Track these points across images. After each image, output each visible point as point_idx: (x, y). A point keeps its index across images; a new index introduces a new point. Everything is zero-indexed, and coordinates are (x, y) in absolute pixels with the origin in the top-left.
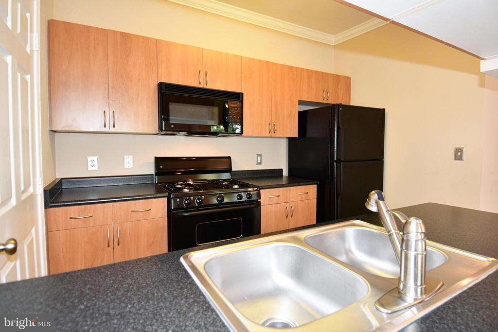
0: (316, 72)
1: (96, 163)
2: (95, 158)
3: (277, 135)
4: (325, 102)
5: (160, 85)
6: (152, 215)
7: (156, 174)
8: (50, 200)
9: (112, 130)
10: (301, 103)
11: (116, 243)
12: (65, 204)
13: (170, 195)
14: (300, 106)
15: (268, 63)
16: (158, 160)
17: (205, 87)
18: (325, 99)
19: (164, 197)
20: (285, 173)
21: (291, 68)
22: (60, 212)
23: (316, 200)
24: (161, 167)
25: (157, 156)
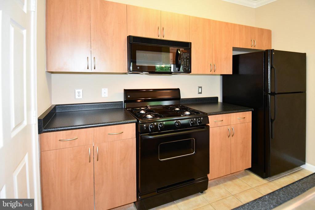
0: (245, 26)
1: (81, 94)
2: (81, 91)
3: (216, 73)
4: (253, 48)
5: (129, 38)
6: (124, 136)
7: (125, 102)
8: (43, 127)
9: (93, 71)
10: (235, 49)
11: (95, 159)
12: (56, 129)
13: (138, 121)
14: (234, 52)
15: (209, 20)
16: (127, 92)
17: (162, 38)
18: (253, 47)
19: (134, 122)
20: (220, 100)
21: (227, 24)
22: (51, 136)
23: (251, 123)
24: (129, 96)
25: (125, 89)
